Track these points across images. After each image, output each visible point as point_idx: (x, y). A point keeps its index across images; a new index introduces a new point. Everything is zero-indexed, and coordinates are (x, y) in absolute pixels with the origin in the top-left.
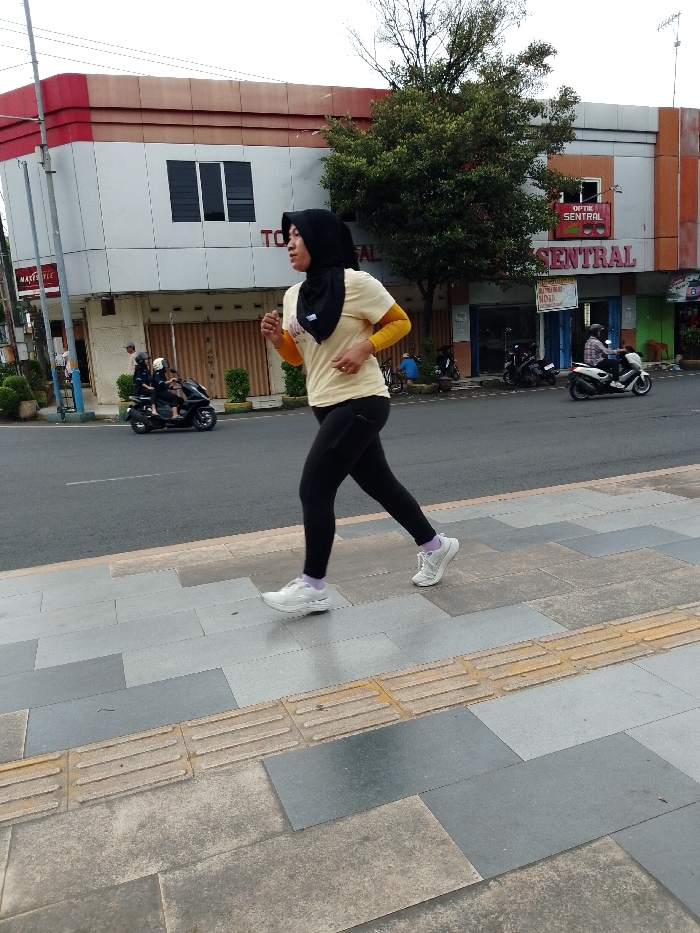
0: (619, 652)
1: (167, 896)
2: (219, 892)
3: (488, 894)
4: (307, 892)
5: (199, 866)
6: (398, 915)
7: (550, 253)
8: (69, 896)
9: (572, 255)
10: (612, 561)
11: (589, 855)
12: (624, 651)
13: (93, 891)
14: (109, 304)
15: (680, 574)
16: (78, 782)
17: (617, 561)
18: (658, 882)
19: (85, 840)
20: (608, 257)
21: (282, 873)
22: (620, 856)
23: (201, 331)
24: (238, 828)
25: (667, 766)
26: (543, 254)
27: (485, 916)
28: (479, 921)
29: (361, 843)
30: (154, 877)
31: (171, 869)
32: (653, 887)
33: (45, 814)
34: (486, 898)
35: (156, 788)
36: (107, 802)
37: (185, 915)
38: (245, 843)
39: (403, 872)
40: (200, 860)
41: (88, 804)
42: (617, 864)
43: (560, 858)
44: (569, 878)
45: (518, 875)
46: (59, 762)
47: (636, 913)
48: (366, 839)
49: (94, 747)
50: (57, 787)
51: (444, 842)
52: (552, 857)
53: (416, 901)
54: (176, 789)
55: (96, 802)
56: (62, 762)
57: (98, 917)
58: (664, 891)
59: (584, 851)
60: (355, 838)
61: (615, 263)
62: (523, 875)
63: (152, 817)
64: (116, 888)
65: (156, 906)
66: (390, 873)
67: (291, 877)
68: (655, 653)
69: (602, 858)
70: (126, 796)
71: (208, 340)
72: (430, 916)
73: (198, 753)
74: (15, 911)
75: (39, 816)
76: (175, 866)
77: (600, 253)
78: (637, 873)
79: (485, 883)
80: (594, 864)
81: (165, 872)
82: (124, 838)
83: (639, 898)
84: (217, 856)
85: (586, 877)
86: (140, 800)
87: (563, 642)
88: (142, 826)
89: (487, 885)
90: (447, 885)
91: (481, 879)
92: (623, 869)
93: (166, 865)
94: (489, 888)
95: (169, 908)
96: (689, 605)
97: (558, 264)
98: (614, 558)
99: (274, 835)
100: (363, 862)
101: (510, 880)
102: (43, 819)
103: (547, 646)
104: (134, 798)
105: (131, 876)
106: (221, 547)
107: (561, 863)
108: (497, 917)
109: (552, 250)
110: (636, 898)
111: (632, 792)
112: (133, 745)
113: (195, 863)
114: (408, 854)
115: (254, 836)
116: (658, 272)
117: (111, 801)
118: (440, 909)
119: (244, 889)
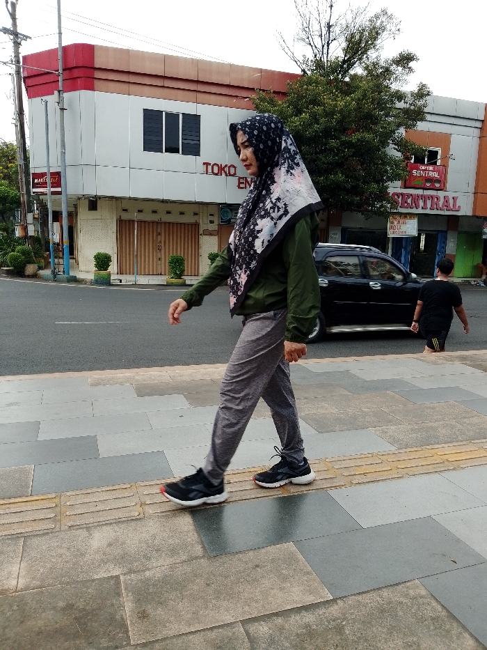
0: (431, 467)
1: (126, 589)
2: (160, 590)
3: (336, 607)
4: (218, 595)
5: (147, 573)
6: (277, 614)
7: (401, 197)
8: (61, 583)
9: (416, 199)
10: (430, 408)
11: (403, 590)
12: (434, 466)
13: (77, 581)
14: (93, 203)
15: (475, 420)
16: (68, 513)
17: (433, 408)
18: (448, 611)
19: (72, 550)
20: (441, 203)
21: (200, 582)
22: (423, 592)
23: (155, 228)
24: (173, 551)
25: (458, 541)
26: (396, 197)
27: (334, 621)
28: (329, 623)
29: (253, 568)
30: (117, 577)
31: (129, 573)
32: (444, 613)
33: (46, 531)
34: (335, 610)
35: (119, 522)
36: (86, 528)
37: (138, 601)
38: (178, 561)
39: (281, 589)
40: (149, 569)
41: (75, 528)
42: (421, 597)
43: (384, 590)
44: (390, 603)
45: (356, 598)
46: (54, 500)
47: (432, 628)
48: (257, 566)
49: (78, 492)
50: (53, 515)
51: (308, 573)
52: (379, 589)
53: (289, 607)
54: (132, 524)
55: (79, 527)
56: (57, 500)
57: (81, 597)
58: (452, 616)
59: (400, 587)
60: (250, 565)
61: (446, 208)
62: (360, 598)
63: (116, 540)
64: (93, 580)
65: (119, 594)
66: (272, 589)
67: (208, 585)
68: (454, 469)
69: (412, 592)
70: (100, 525)
71: (159, 234)
72: (298, 618)
73: (147, 503)
74: (27, 588)
75: (41, 532)
76: (131, 571)
77: (436, 200)
78: (434, 604)
79: (334, 601)
80: (407, 596)
81: (125, 574)
82: (98, 551)
83: (434, 619)
84: (158, 568)
85: (401, 603)
86: (108, 528)
87: (393, 456)
88: (110, 545)
89: (336, 601)
90: (310, 599)
91: (332, 598)
92: (425, 601)
93: (126, 570)
94: (337, 604)
95: (127, 596)
96: (480, 441)
97: (406, 204)
98: (431, 405)
99: (196, 558)
100: (256, 580)
101: (351, 601)
102: (44, 534)
103: (383, 458)
104: (104, 527)
105: (102, 574)
106: (164, 373)
107: (385, 593)
108: (342, 622)
109: (402, 194)
110: (433, 619)
111: (434, 554)
112: (104, 493)
113: (144, 571)
114: (285, 579)
115: (184, 558)
116: (474, 216)
117: (89, 527)
118: (304, 613)
119: (176, 590)
